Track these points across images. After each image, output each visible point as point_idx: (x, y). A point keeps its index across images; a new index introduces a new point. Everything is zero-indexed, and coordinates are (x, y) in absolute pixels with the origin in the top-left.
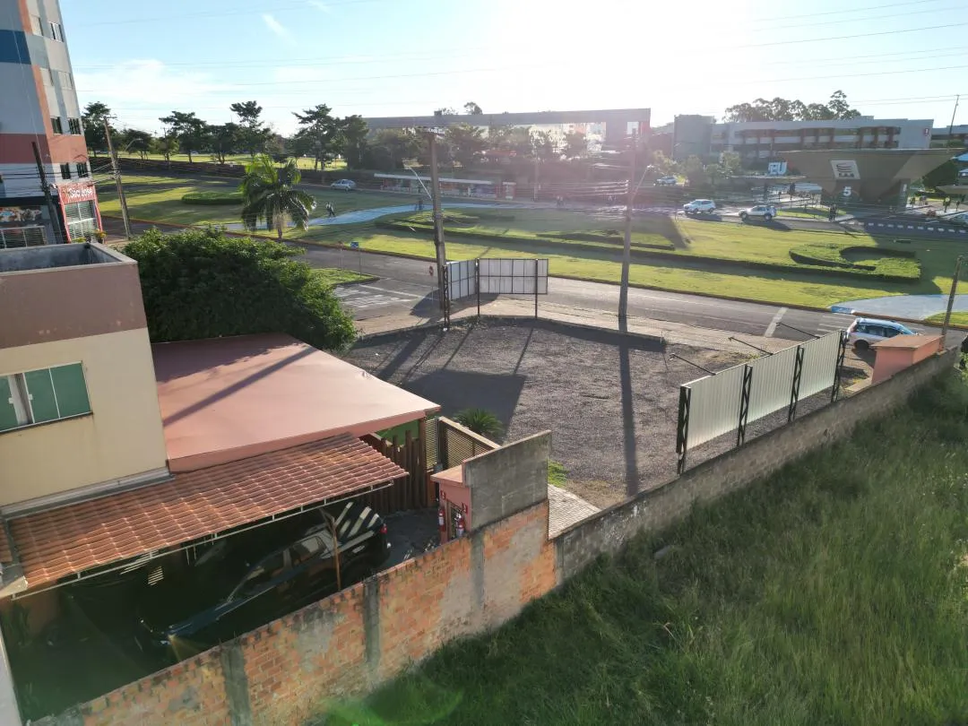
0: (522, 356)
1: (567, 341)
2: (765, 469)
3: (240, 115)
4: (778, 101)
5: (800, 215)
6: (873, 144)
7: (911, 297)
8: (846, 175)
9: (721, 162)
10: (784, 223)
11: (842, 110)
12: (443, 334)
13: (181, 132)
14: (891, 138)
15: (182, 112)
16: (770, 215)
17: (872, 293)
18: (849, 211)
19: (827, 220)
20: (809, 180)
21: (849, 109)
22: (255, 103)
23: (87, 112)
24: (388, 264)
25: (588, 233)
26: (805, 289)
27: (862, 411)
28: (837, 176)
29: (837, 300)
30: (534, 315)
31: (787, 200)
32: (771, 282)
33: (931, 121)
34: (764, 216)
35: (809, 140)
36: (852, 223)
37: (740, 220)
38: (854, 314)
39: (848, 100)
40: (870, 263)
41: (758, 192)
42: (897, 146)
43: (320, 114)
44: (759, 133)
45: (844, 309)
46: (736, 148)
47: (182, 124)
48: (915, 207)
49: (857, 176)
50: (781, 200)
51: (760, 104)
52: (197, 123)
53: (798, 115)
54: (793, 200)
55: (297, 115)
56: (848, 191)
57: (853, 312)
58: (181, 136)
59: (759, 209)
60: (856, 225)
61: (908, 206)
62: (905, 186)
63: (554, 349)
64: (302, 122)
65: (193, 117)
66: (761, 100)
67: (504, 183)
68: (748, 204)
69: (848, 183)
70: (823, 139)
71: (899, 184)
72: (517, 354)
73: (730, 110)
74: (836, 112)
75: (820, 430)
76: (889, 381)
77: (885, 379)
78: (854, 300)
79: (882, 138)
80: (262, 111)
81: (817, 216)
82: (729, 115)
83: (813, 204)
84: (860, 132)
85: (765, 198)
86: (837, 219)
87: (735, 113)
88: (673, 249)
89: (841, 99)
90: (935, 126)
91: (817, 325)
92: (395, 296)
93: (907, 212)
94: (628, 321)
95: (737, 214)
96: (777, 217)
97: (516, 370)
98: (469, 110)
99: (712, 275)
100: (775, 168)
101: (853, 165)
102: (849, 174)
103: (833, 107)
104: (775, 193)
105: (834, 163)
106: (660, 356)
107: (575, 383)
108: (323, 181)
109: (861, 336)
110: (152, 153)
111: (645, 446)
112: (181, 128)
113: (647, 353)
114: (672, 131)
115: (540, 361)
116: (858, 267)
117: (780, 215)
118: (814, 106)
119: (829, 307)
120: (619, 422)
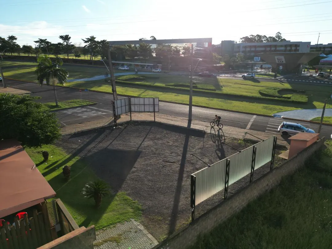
0: (143, 141)
1: (165, 132)
2: (238, 208)
3: (63, 40)
4: (258, 35)
5: (264, 76)
6: (290, 50)
7: (305, 110)
8: (280, 62)
9: (237, 57)
10: (258, 79)
11: (280, 39)
12: (113, 129)
13: (42, 46)
14: (296, 48)
15: (42, 39)
16: (253, 77)
17: (290, 108)
18: (281, 75)
19: (273, 78)
20: (267, 63)
21: (282, 38)
22: (68, 36)
23: (8, 39)
24: (104, 97)
25: (184, 84)
26: (264, 107)
27: (284, 172)
28: (277, 62)
29: (276, 112)
30: (154, 120)
31: (260, 71)
32: (251, 104)
33: (310, 43)
34: (251, 77)
35: (268, 49)
36: (282, 79)
37: (242, 79)
38: (282, 118)
39: (282, 35)
40: (289, 96)
41: (249, 68)
42: (298, 51)
43: (92, 39)
44: (250, 47)
45: (278, 116)
46: (243, 52)
47: (42, 43)
48: (305, 73)
49: (284, 62)
50: (258, 71)
51: (252, 37)
52: (48, 43)
53: (264, 40)
54: (262, 70)
55: (83, 40)
56: (281, 67)
57: (282, 117)
58: (42, 47)
59: (249, 74)
60: (284, 80)
61: (303, 73)
62: (302, 65)
63: (158, 136)
64: (85, 43)
65: (46, 41)
66: (252, 35)
67: (158, 65)
68: (246, 72)
69: (281, 64)
70: (273, 49)
71: (299, 65)
72: (142, 139)
73: (241, 39)
74: (278, 39)
75: (265, 185)
76: (296, 157)
77: (294, 156)
78: (283, 112)
79: (293, 48)
80: (71, 38)
81: (270, 77)
82: (241, 40)
83: (268, 72)
84: (286, 46)
85: (252, 70)
86: (277, 78)
87: (243, 40)
88: (215, 91)
89: (279, 35)
90: (312, 44)
91: (267, 124)
92: (100, 111)
93: (302, 75)
94: (192, 122)
95: (241, 76)
96: (256, 77)
97: (138, 148)
98: (152, 39)
99: (229, 101)
100: (256, 59)
101: (283, 58)
102: (281, 62)
103: (277, 38)
104: (256, 68)
105: (276, 57)
106: (202, 139)
107: (163, 154)
108: (93, 64)
109: (284, 130)
110: (32, 54)
111: (185, 191)
112: (42, 45)
113: (197, 138)
114: (221, 46)
115: (151, 143)
116: (284, 97)
117: (257, 77)
118: (270, 37)
119: (273, 115)
120: (176, 177)
